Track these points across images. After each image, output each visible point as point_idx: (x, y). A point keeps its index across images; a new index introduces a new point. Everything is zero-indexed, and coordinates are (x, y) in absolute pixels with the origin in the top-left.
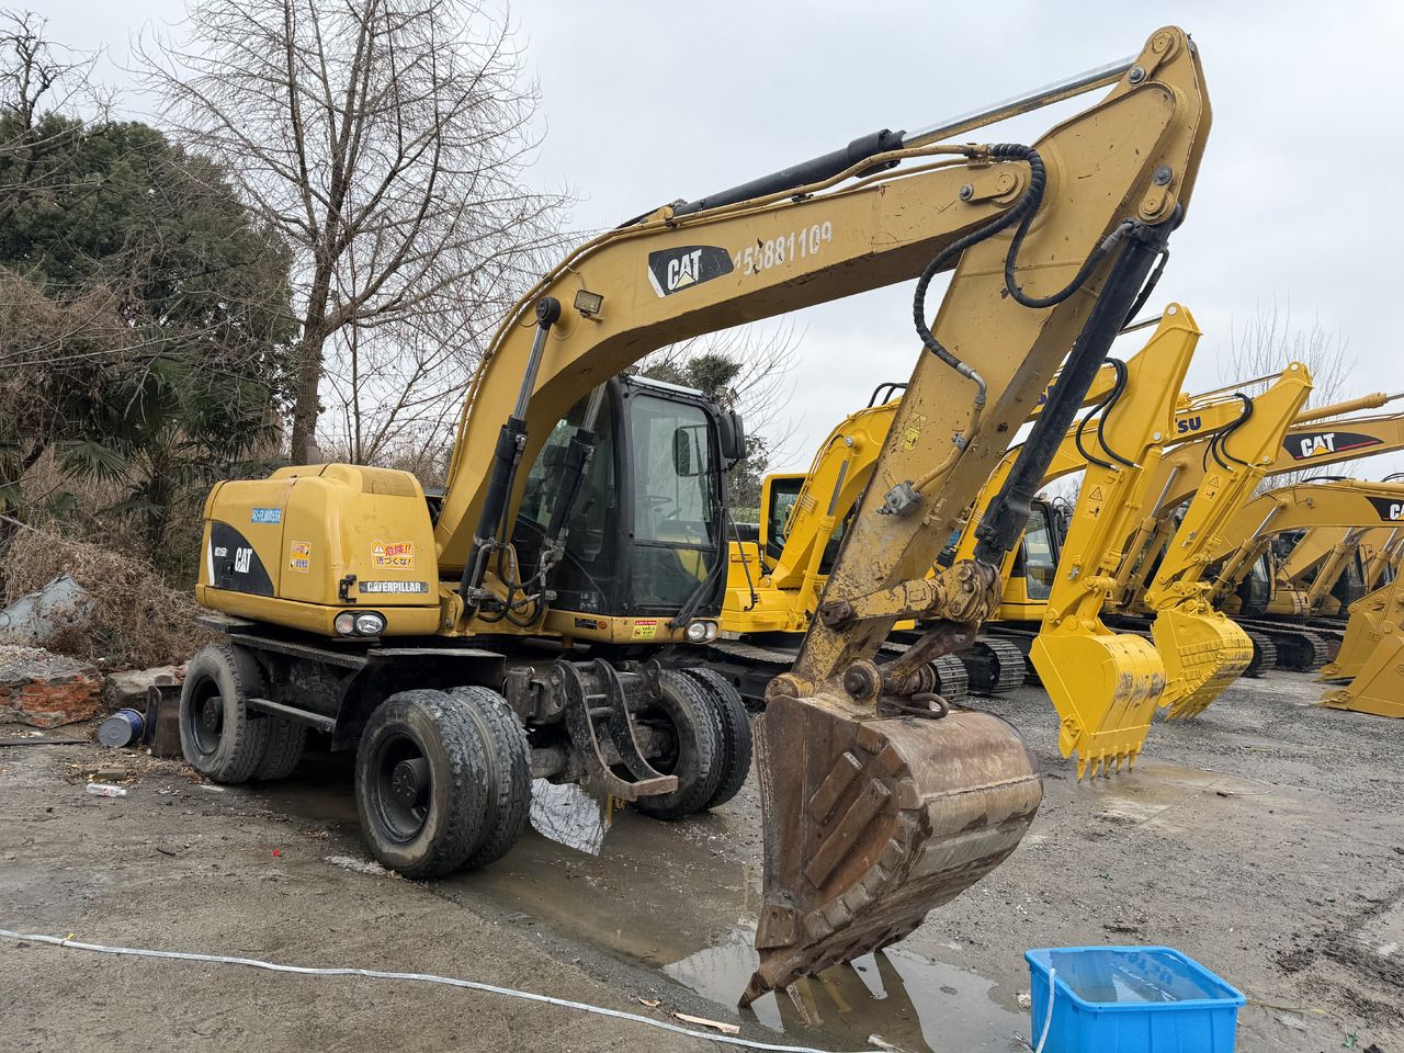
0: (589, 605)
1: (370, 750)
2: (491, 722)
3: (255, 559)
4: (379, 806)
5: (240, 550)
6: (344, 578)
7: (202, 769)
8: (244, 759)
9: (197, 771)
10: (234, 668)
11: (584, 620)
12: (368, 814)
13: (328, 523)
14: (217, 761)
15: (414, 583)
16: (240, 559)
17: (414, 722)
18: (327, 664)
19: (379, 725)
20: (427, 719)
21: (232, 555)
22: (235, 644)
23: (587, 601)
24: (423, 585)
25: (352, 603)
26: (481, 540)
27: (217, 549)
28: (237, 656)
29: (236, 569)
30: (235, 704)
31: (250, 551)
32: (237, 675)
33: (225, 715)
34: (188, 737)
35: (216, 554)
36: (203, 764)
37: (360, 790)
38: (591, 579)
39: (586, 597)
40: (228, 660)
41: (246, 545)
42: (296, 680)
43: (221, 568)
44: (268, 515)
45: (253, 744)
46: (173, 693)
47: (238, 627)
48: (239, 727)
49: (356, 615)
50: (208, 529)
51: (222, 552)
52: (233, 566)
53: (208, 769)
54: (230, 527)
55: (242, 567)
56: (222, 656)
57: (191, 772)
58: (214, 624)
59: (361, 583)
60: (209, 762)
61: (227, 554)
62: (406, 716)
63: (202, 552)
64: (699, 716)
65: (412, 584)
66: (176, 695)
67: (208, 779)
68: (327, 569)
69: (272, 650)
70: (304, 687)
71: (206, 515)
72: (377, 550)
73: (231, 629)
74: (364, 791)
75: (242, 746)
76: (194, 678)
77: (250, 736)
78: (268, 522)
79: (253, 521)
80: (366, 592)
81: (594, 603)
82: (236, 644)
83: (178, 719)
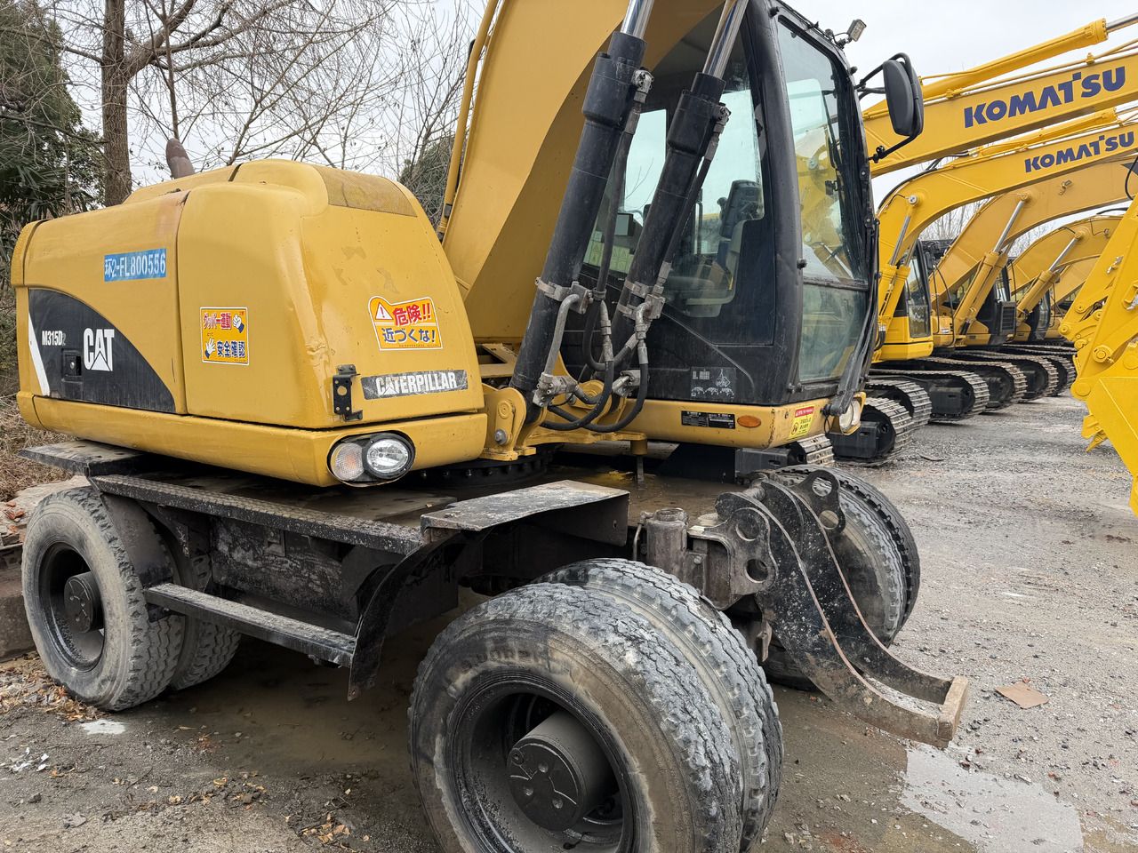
0: (711, 389)
1: (449, 709)
2: (703, 645)
3: (122, 346)
4: (478, 814)
5: (88, 332)
6: (336, 374)
7: (78, 691)
8: (150, 676)
9: (71, 695)
10: (112, 532)
11: (704, 415)
12: (457, 829)
13: (283, 264)
14: (103, 682)
15: (446, 372)
16: (92, 349)
17: (568, 669)
18: (314, 538)
19: (468, 666)
20: (606, 668)
21: (75, 342)
22: (106, 494)
23: (706, 384)
24: (459, 374)
25: (355, 421)
26: (559, 288)
27: (45, 334)
28: (116, 516)
29: (88, 365)
30: (123, 592)
31: (110, 334)
32: (118, 543)
33: (107, 610)
34: (45, 638)
35: (45, 342)
36: (79, 682)
37: (431, 782)
38: (714, 346)
39: (705, 375)
40: (98, 519)
41: (100, 322)
42: (231, 550)
43: (58, 367)
44: (139, 264)
45: (163, 652)
46: (7, 559)
47: (107, 464)
48: (136, 629)
49: (364, 442)
50: (23, 301)
51: (57, 338)
52: (79, 361)
53: (90, 692)
54: (64, 296)
55: (99, 360)
56: (85, 512)
57: (62, 701)
58: (61, 460)
59: (365, 381)
60: (90, 681)
61: (66, 341)
62: (546, 653)
63: (19, 342)
64: (879, 547)
65: (443, 375)
66: (13, 561)
67: (92, 710)
68: (298, 358)
69: (184, 506)
70: (250, 563)
71: (15, 279)
72: (380, 316)
73: (94, 470)
74: (440, 784)
75: (146, 657)
76: (40, 546)
77: (155, 639)
78: (142, 276)
79: (107, 278)
80: (375, 397)
81: (724, 384)
82: (108, 495)
83: (21, 599)
